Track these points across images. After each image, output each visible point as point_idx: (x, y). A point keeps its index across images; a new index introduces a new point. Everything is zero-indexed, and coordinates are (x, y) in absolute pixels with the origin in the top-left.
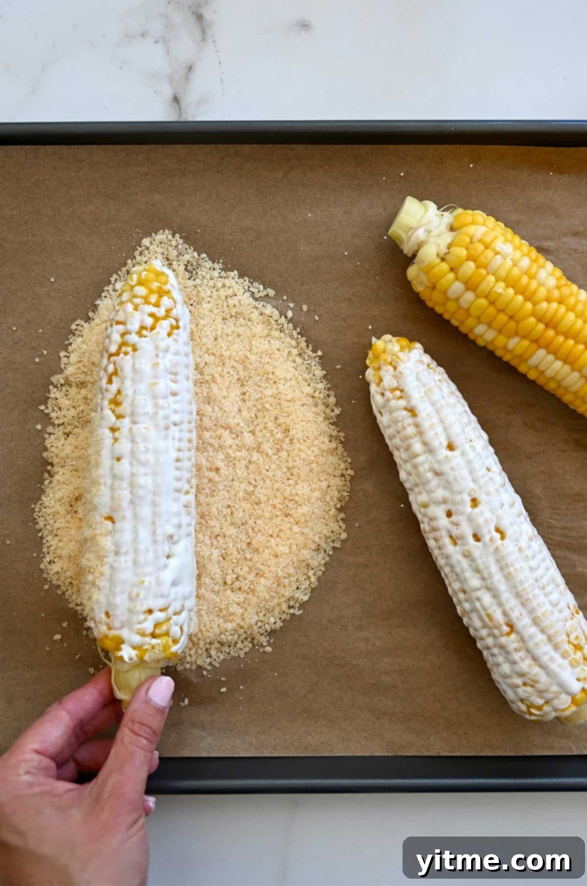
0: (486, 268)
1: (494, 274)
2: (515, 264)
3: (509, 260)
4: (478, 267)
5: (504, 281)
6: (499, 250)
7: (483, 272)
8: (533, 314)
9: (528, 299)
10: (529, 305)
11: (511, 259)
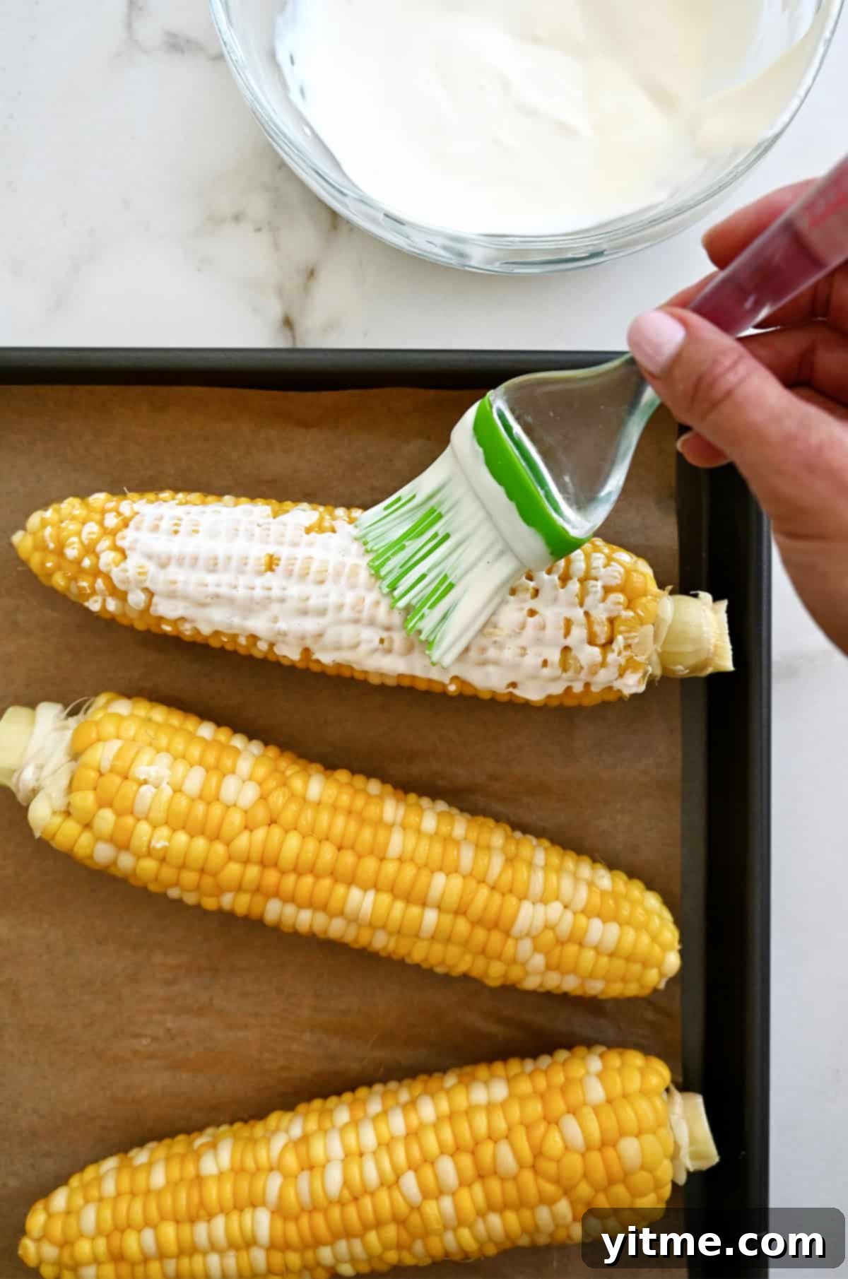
0: (132, 813)
1: (147, 818)
2: (177, 790)
3: (164, 785)
4: (119, 814)
5: (167, 823)
6: (142, 777)
7: (129, 820)
8: (230, 858)
9: (215, 837)
10: (219, 848)
11: (168, 783)
